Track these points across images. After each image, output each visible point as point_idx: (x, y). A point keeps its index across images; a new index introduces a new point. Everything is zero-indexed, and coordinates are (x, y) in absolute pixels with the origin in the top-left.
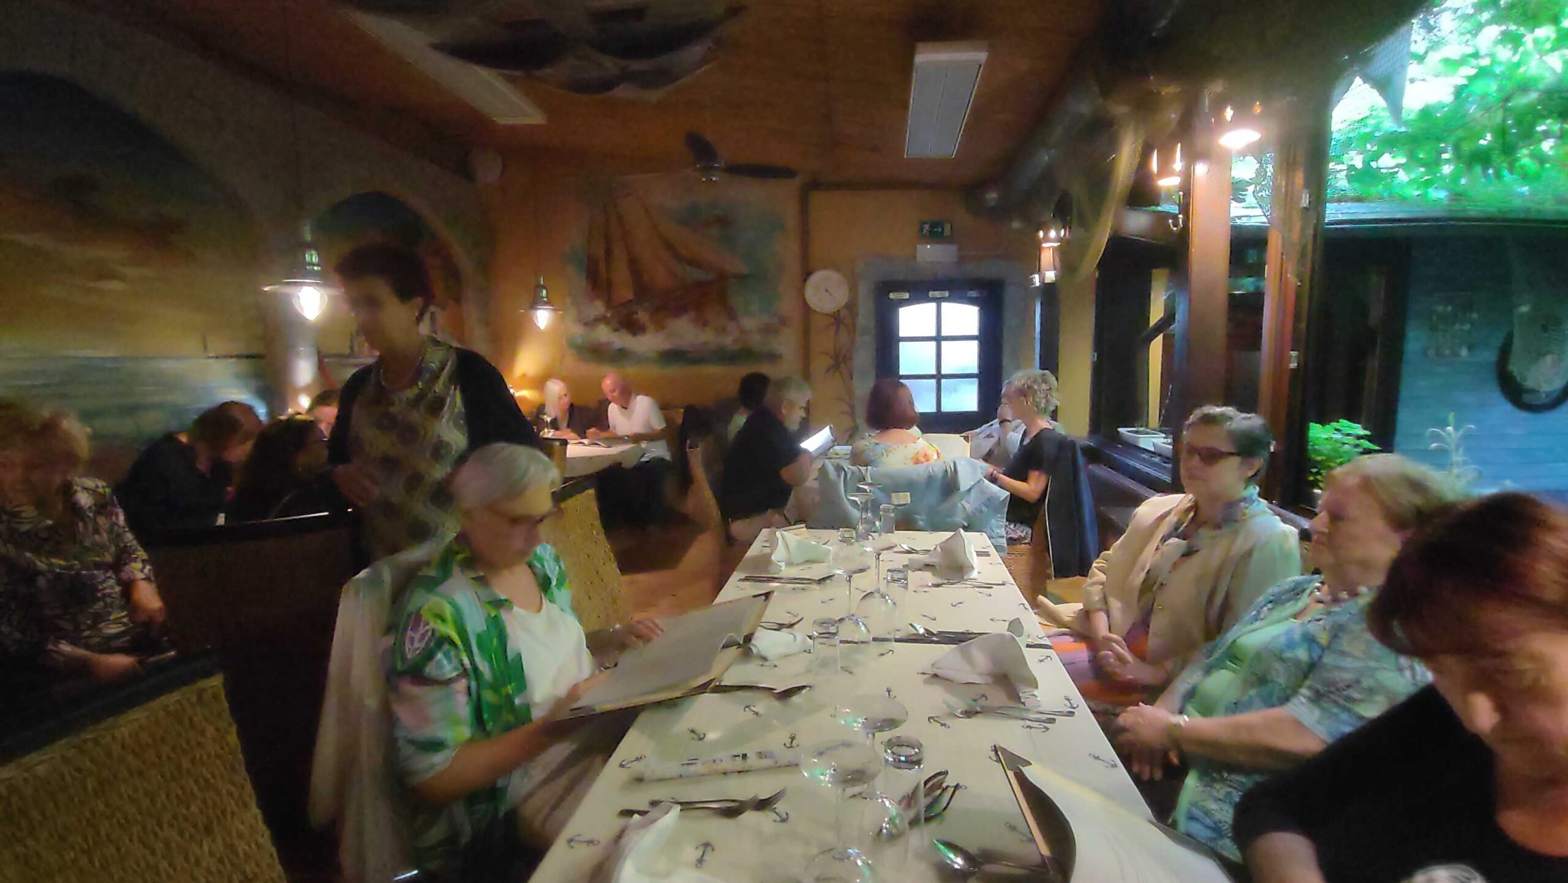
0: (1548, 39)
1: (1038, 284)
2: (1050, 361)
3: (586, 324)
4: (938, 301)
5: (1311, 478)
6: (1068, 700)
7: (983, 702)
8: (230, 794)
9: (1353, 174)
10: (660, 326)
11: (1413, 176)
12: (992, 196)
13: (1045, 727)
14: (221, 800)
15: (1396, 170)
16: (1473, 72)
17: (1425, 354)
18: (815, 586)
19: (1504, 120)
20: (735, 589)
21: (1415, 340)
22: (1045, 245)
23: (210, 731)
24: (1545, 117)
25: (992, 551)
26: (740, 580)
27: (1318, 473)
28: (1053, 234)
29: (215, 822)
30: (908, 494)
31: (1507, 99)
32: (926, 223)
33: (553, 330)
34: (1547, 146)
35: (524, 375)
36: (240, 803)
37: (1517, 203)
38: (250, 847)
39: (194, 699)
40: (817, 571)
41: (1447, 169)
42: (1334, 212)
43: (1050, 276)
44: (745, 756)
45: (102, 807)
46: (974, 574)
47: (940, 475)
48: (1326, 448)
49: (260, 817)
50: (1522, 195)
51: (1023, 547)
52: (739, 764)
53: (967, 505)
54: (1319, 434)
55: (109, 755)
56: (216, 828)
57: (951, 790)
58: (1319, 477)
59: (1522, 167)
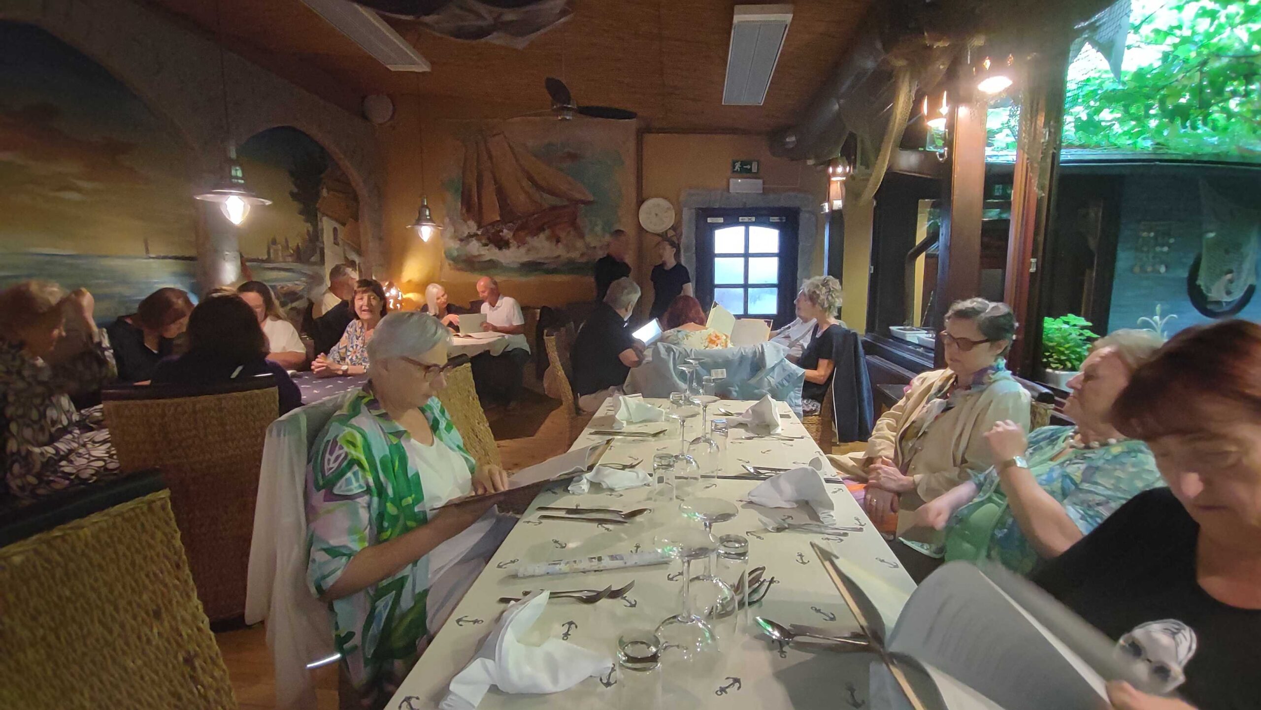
0: (1238, 14)
1: (827, 211)
2: (836, 270)
3: (461, 240)
4: (747, 225)
5: (1045, 360)
6: (857, 520)
7: (790, 521)
8: (176, 587)
9: (1081, 126)
10: (522, 243)
11: (1126, 129)
12: (791, 139)
13: (840, 539)
14: (169, 592)
15: (1114, 122)
16: (1177, 40)
17: (1131, 270)
18: (650, 438)
19: (1201, 81)
20: (586, 440)
21: (1124, 259)
22: (833, 179)
23: (159, 535)
24: (1234, 79)
25: (792, 414)
26: (591, 434)
27: (1051, 356)
28: (840, 170)
29: (163, 610)
30: (725, 370)
31: (1204, 63)
32: (738, 162)
33: (434, 241)
34: (1233, 104)
35: (410, 281)
36: (184, 594)
37: (1208, 150)
38: (192, 630)
39: (145, 508)
40: (652, 428)
41: (1153, 123)
42: (1065, 155)
43: (838, 204)
44: (600, 559)
45: (68, 593)
46: (779, 430)
47: (750, 356)
48: (1057, 336)
49: (201, 607)
50: (1213, 145)
51: (814, 419)
52: (595, 564)
53: (773, 379)
54: (1052, 325)
55: (73, 549)
56: (164, 615)
57: (766, 584)
58: (1050, 359)
59: (1214, 121)
